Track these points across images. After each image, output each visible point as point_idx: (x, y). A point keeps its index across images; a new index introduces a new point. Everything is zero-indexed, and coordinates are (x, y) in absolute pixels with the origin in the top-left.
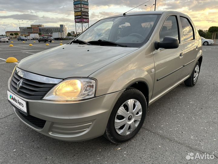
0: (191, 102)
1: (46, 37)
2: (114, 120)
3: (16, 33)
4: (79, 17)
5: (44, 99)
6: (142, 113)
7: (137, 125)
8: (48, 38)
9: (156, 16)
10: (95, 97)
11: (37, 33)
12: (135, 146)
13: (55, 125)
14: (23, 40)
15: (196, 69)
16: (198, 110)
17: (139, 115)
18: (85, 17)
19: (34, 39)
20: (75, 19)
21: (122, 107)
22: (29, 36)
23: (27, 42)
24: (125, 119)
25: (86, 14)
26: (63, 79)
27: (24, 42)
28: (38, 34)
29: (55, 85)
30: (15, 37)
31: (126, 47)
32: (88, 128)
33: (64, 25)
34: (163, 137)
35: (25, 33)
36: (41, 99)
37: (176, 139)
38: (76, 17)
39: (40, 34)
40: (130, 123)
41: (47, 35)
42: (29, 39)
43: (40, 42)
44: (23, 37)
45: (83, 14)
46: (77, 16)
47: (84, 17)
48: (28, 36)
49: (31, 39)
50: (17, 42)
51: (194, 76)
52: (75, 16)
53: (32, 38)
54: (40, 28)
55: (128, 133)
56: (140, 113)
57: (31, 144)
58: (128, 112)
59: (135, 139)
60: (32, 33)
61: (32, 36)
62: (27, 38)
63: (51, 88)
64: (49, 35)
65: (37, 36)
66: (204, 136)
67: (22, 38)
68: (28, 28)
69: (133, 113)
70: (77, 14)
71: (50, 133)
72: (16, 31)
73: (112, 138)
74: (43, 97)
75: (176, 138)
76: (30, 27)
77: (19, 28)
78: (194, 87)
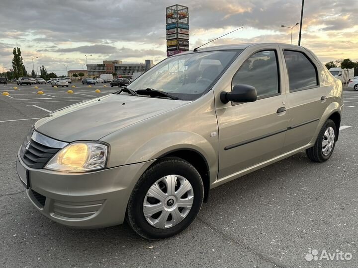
0: (305, 188)
1: (122, 79)
2: (143, 204)
3: (81, 74)
4: (173, 48)
5: (45, 168)
6: (194, 197)
7: (184, 215)
8: (125, 81)
9: (235, 52)
10: (105, 167)
11: (111, 73)
12: (177, 246)
13: (57, 204)
14: (90, 83)
15: (326, 133)
16: (309, 200)
17: (187, 199)
18: (183, 48)
19: (105, 82)
20: (167, 51)
21: (156, 185)
22: (99, 77)
23: (94, 86)
24: (160, 203)
25: (185, 43)
26: (70, 143)
27: (90, 86)
28: (111, 75)
29: (60, 149)
30: (79, 80)
31: (177, 99)
32: (97, 211)
33: (152, 61)
34: (226, 238)
35: (95, 73)
36: (43, 168)
37: (245, 241)
38: (169, 48)
39: (114, 75)
40: (170, 210)
41: (126, 76)
42: (98, 81)
43: (112, 86)
44: (91, 80)
45: (180, 43)
46: (170, 46)
47: (181, 47)
48: (97, 77)
49: (101, 81)
50: (81, 86)
51: (323, 145)
52: (167, 47)
53: (103, 81)
54: (116, 65)
55: (168, 226)
56: (191, 197)
57: (37, 229)
58: (167, 194)
59: (181, 236)
60: (104, 73)
61: (104, 77)
62: (95, 81)
63: (55, 154)
64: (128, 76)
65: (110, 77)
66: (294, 242)
67: (88, 81)
68: (99, 66)
69: (175, 196)
70: (171, 43)
71: (52, 215)
72: (82, 70)
73: (139, 229)
74: (44, 166)
75: (247, 240)
76: (102, 63)
77: (87, 65)
78: (324, 163)
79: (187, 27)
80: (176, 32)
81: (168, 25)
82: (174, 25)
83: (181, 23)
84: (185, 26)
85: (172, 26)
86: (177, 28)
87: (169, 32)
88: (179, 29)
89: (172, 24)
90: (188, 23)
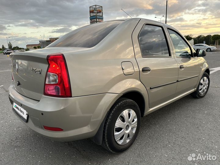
79: (102, 18)
80: (96, 21)
81: (91, 17)
82: (95, 17)
83: (98, 16)
84: (100, 18)
85: (93, 17)
86: (96, 18)
87: (91, 21)
88: (98, 19)
89: (93, 16)
90: (102, 15)
